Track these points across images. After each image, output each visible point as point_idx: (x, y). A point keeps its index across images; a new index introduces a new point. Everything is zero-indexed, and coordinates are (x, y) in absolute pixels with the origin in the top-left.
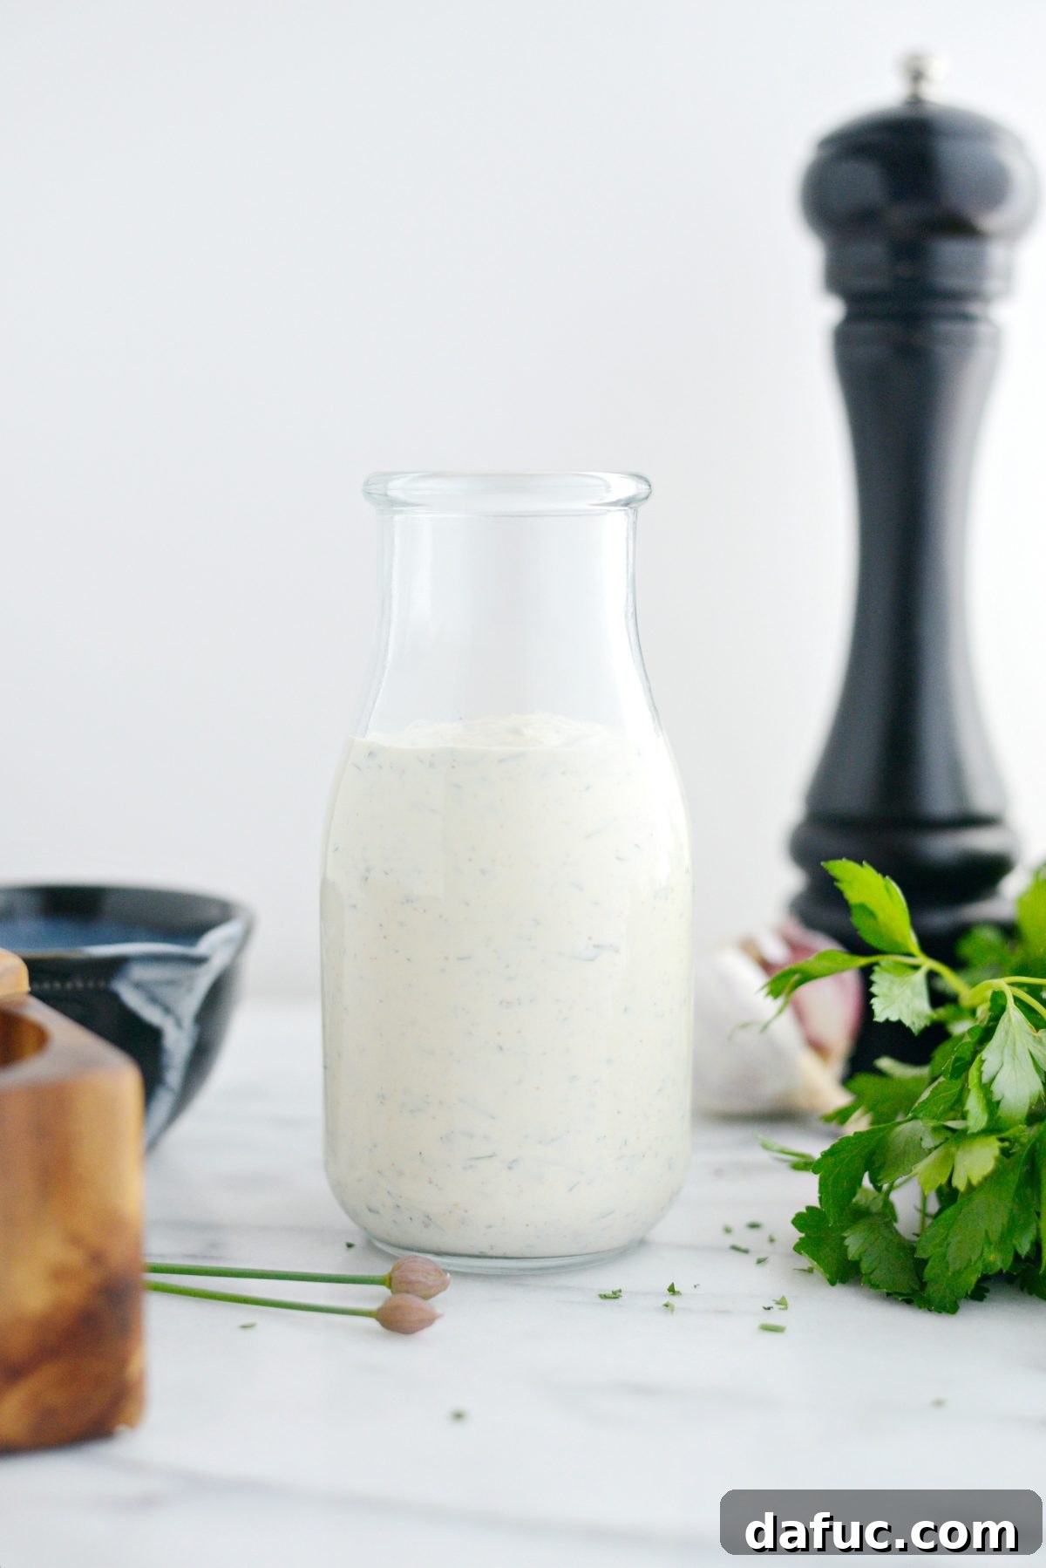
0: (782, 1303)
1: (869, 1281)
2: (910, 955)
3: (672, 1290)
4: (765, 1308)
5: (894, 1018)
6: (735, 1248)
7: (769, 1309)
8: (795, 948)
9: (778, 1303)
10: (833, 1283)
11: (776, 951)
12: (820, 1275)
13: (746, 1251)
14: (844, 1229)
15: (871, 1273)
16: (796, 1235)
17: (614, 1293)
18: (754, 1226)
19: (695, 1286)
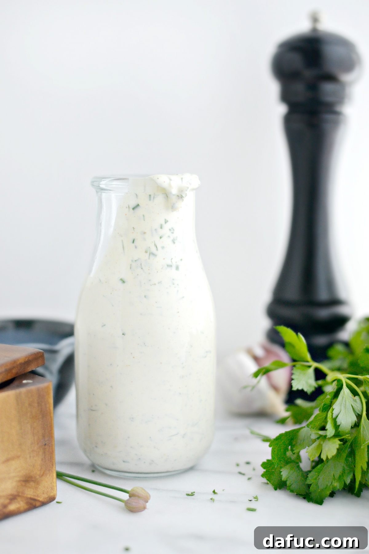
0: (256, 498)
1: (290, 489)
2: (308, 362)
3: (214, 492)
4: (249, 500)
5: (300, 388)
6: (240, 473)
7: (251, 501)
8: (268, 351)
9: (254, 498)
10: (276, 489)
11: (259, 352)
12: (270, 486)
13: (244, 474)
14: (281, 467)
15: (291, 486)
16: (262, 470)
17: (192, 493)
18: (248, 463)
19: (223, 490)
